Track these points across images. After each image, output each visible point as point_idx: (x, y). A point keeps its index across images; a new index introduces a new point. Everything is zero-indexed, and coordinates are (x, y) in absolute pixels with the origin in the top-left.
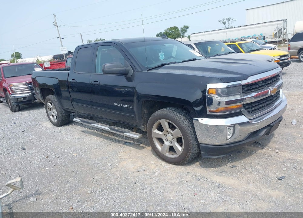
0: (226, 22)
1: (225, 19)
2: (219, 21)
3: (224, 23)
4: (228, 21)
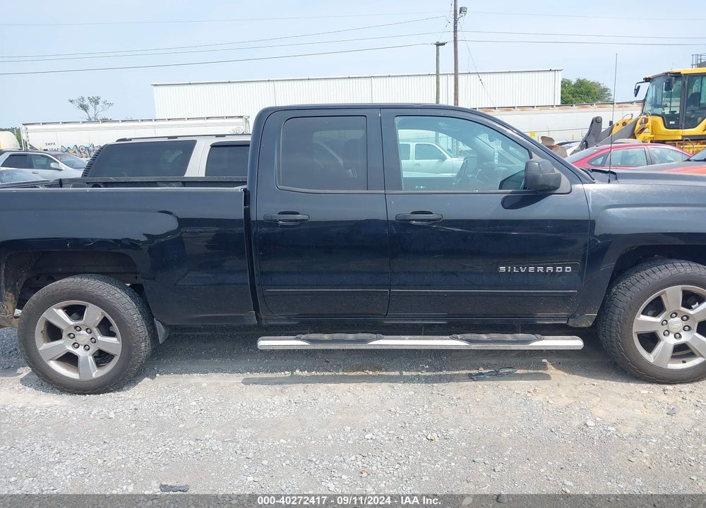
0: (89, 105)
1: (86, 98)
2: (71, 101)
3: (84, 108)
4: (93, 104)
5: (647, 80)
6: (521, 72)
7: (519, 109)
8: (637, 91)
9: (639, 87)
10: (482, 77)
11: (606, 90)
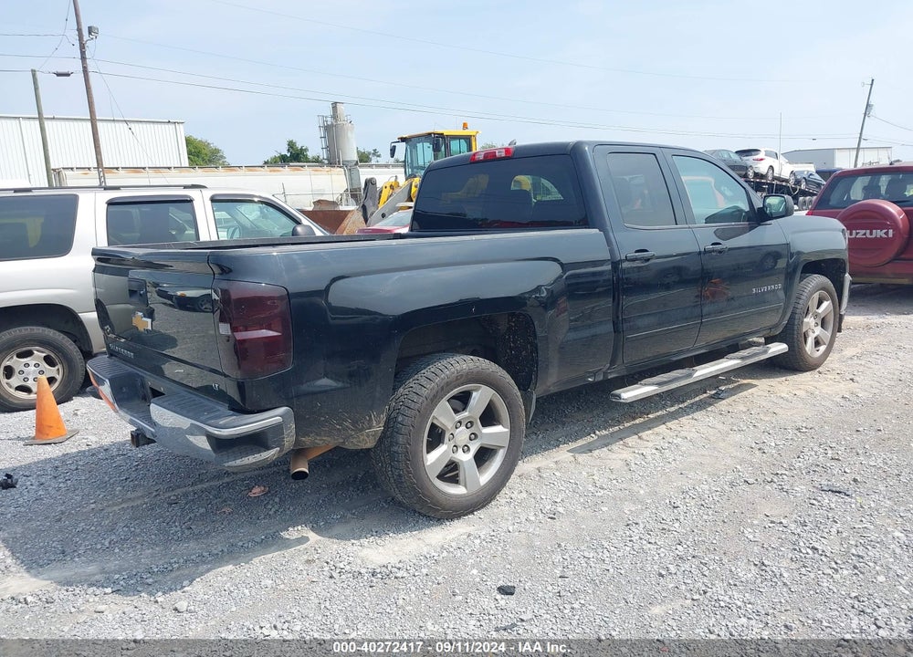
5: (403, 140)
6: (153, 122)
7: (151, 171)
8: (393, 151)
9: (395, 147)
10: (132, 125)
11: (217, 151)
